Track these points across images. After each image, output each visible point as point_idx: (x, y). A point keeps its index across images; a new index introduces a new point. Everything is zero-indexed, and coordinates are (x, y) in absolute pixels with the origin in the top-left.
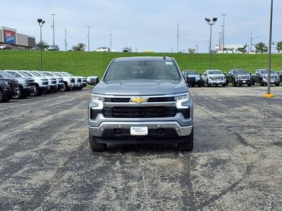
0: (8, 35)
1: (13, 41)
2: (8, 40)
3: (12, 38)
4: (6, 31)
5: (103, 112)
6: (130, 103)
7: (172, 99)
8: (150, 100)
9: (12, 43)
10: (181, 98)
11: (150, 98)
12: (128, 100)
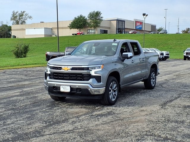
0: (138, 24)
1: (141, 28)
2: (138, 27)
3: (140, 26)
4: (136, 22)
5: (50, 75)
6: (61, 70)
7: (88, 69)
8: (73, 69)
9: (140, 30)
10: (95, 69)
11: (73, 68)
12: (60, 68)
